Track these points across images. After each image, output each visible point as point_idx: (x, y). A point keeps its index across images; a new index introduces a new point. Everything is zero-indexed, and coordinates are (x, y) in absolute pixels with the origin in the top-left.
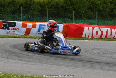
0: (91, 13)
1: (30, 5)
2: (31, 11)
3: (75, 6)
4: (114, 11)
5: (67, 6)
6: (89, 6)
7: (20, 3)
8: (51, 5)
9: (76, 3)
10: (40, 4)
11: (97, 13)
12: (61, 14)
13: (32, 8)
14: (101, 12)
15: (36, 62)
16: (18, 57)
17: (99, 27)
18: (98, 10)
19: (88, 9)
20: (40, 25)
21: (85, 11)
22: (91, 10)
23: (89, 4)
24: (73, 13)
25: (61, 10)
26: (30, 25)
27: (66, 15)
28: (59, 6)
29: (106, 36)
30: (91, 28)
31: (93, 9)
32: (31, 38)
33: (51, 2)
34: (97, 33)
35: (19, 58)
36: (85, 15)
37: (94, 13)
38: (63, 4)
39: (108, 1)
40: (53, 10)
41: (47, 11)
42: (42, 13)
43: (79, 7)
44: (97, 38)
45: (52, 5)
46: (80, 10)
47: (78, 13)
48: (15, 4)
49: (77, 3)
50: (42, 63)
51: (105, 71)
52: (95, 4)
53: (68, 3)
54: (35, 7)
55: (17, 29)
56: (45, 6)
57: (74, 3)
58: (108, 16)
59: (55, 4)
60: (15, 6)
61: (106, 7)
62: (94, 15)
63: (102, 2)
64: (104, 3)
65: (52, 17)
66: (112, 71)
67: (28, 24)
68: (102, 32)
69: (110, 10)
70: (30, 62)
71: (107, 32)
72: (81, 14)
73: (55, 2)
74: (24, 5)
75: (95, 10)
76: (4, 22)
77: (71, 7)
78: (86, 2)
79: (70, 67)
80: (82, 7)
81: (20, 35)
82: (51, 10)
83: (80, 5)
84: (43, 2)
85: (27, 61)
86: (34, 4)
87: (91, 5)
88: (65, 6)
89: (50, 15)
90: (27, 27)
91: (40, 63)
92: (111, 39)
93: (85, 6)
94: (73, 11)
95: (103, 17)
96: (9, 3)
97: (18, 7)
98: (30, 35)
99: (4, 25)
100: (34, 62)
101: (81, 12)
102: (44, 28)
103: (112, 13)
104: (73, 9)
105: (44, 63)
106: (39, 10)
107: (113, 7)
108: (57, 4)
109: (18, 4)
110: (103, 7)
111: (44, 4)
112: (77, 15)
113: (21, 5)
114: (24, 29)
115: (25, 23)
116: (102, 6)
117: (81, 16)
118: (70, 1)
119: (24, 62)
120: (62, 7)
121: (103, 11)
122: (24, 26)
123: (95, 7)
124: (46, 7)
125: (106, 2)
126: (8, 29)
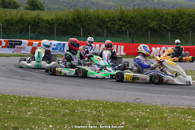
0: (100, 30)
1: (38, 22)
2: (39, 29)
3: (84, 24)
4: (123, 27)
5: (76, 24)
6: (97, 23)
7: (28, 21)
8: (59, 23)
10: (48, 22)
11: (105, 30)
12: (70, 31)
13: (40, 26)
15: (39, 82)
16: (21, 76)
18: (107, 27)
19: (96, 26)
21: (93, 29)
22: (100, 27)
23: (97, 21)
24: (82, 30)
25: (70, 27)
27: (75, 32)
28: (67, 24)
30: (98, 45)
35: (22, 78)
36: (94, 33)
37: (103, 30)
38: (72, 21)
39: (116, 18)
40: (61, 27)
41: (55, 29)
43: (88, 24)
45: (61, 23)
46: (88, 27)
47: (87, 30)
48: (23, 22)
49: (86, 21)
50: (44, 82)
52: (104, 21)
53: (77, 21)
54: (43, 25)
55: (23, 48)
56: (53, 24)
57: (83, 20)
58: (117, 33)
60: (23, 25)
61: (115, 24)
62: (103, 32)
63: (110, 19)
64: (113, 20)
65: (60, 34)
66: (115, 89)
67: (34, 42)
74: (33, 23)
75: (103, 27)
76: (9, 41)
77: (79, 25)
78: (94, 20)
80: (91, 24)
81: (26, 54)
83: (88, 22)
84: (52, 20)
85: (29, 81)
86: (42, 22)
87: (100, 22)
88: (74, 24)
93: (94, 23)
95: (111, 34)
96: (17, 21)
97: (26, 25)
99: (10, 44)
100: (37, 81)
101: (89, 29)
103: (121, 30)
106: (47, 28)
107: (121, 24)
108: (66, 21)
109: (26, 22)
110: (112, 24)
111: (52, 22)
112: (86, 33)
113: (29, 23)
114: (30, 48)
115: (31, 41)
116: (110, 23)
117: (89, 33)
118: (79, 19)
119: (26, 82)
120: (71, 25)
121: (112, 28)
122: (30, 44)
123: (104, 24)
124: (55, 24)
126: (14, 48)
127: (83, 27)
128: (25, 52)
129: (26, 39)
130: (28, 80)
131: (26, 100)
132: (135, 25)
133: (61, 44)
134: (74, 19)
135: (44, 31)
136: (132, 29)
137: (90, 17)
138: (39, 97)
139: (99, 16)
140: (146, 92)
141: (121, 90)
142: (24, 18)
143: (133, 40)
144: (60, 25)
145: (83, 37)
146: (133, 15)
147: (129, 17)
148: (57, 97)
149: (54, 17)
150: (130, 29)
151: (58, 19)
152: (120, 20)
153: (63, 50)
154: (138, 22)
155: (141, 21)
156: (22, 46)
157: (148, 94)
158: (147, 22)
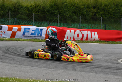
0: (75, 17)
1: (18, 9)
2: (19, 15)
3: (61, 11)
4: (97, 14)
5: (53, 11)
6: (73, 10)
7: (9, 7)
8: (37, 9)
9: (61, 8)
10: (27, 8)
11: (80, 16)
12: (47, 17)
13: (20, 12)
14: (84, 16)
15: (16, 64)
17: (80, 30)
18: (82, 14)
19: (72, 13)
20: (25, 28)
21: (69, 15)
22: (75, 14)
23: (73, 8)
24: (58, 17)
25: (47, 13)
26: (15, 28)
27: (52, 19)
28: (45, 11)
29: (87, 39)
30: (72, 31)
31: (77, 13)
32: (16, 40)
33: (38, 7)
34: (78, 35)
35: (1, 60)
36: (70, 19)
37: (78, 17)
38: (49, 8)
39: (91, 6)
40: (39, 14)
41: (34, 15)
42: (30, 16)
43: (64, 11)
44: (78, 41)
45: (39, 10)
46: (65, 14)
47: (63, 17)
48: (4, 9)
49: (63, 8)
50: (21, 65)
51: (79, 72)
52: (79, 8)
53: (54, 8)
54: (23, 11)
55: (4, 32)
56: (32, 11)
57: (60, 7)
58: (91, 20)
59: (42, 8)
60: (4, 10)
61: (90, 12)
62: (78, 18)
63: (85, 7)
64: (88, 8)
65: (39, 20)
66: (86, 72)
67: (13, 27)
68: (83, 35)
69: (93, 14)
70: (11, 63)
71: (87, 35)
72: (66, 18)
73: (42, 6)
74: (13, 9)
75: (79, 14)
77: (56, 11)
78: (71, 7)
79: (47, 69)
80: (67, 11)
81: (6, 38)
82: (38, 14)
83: (65, 9)
84: (31, 6)
85: (8, 63)
86: (22, 9)
87: (75, 9)
88: (51, 11)
89: (37, 19)
90: (13, 30)
91: (20, 65)
92: (91, 41)
93: (70, 10)
94: (58, 15)
95: (86, 21)
97: (7, 11)
98: (15, 37)
100: (14, 64)
101: (65, 16)
102: (28, 32)
103: (95, 17)
104: (59, 13)
105: (23, 65)
106: (26, 14)
107: (95, 11)
108: (44, 8)
109: (6, 8)
110: (87, 11)
111: (31, 9)
113: (10, 9)
114: (10, 32)
115: (11, 26)
116: (85, 10)
117: (66, 19)
118: (56, 6)
119: (4, 64)
120: (48, 11)
121: (87, 15)
122: (10, 29)
123: (80, 11)
124: (34, 11)
125: (89, 7)
127: (59, 14)
128: (5, 36)
129: (6, 24)
130: (6, 63)
131: (3, 80)
132: (109, 13)
133: (38, 29)
134: (51, 6)
135: (24, 16)
136: (105, 16)
137: (67, 5)
138: (15, 78)
139: (75, 4)
140: (115, 75)
141: (91, 73)
142: (5, 5)
143: (105, 26)
144: (38, 11)
145: (59, 23)
146: (106, 3)
147: (103, 5)
148: (32, 78)
149: (32, 3)
150: (104, 16)
151: (36, 6)
152: (94, 7)
153: (41, 35)
154: (111, 10)
155: (114, 8)
156: (2, 30)
157: (116, 77)
158: (119, 10)
